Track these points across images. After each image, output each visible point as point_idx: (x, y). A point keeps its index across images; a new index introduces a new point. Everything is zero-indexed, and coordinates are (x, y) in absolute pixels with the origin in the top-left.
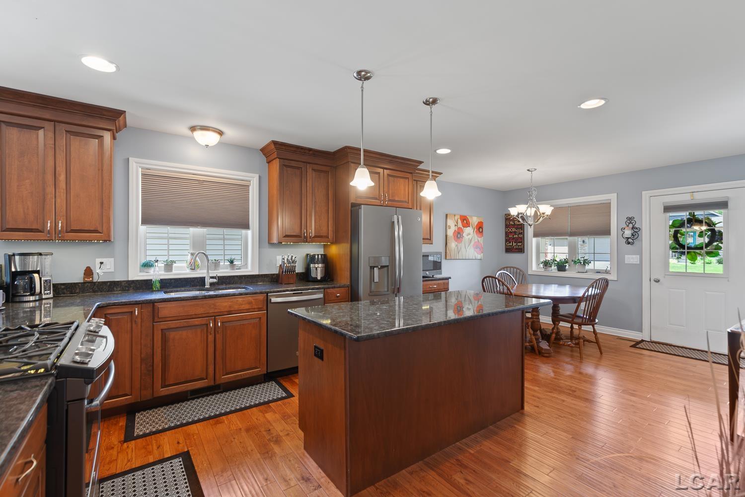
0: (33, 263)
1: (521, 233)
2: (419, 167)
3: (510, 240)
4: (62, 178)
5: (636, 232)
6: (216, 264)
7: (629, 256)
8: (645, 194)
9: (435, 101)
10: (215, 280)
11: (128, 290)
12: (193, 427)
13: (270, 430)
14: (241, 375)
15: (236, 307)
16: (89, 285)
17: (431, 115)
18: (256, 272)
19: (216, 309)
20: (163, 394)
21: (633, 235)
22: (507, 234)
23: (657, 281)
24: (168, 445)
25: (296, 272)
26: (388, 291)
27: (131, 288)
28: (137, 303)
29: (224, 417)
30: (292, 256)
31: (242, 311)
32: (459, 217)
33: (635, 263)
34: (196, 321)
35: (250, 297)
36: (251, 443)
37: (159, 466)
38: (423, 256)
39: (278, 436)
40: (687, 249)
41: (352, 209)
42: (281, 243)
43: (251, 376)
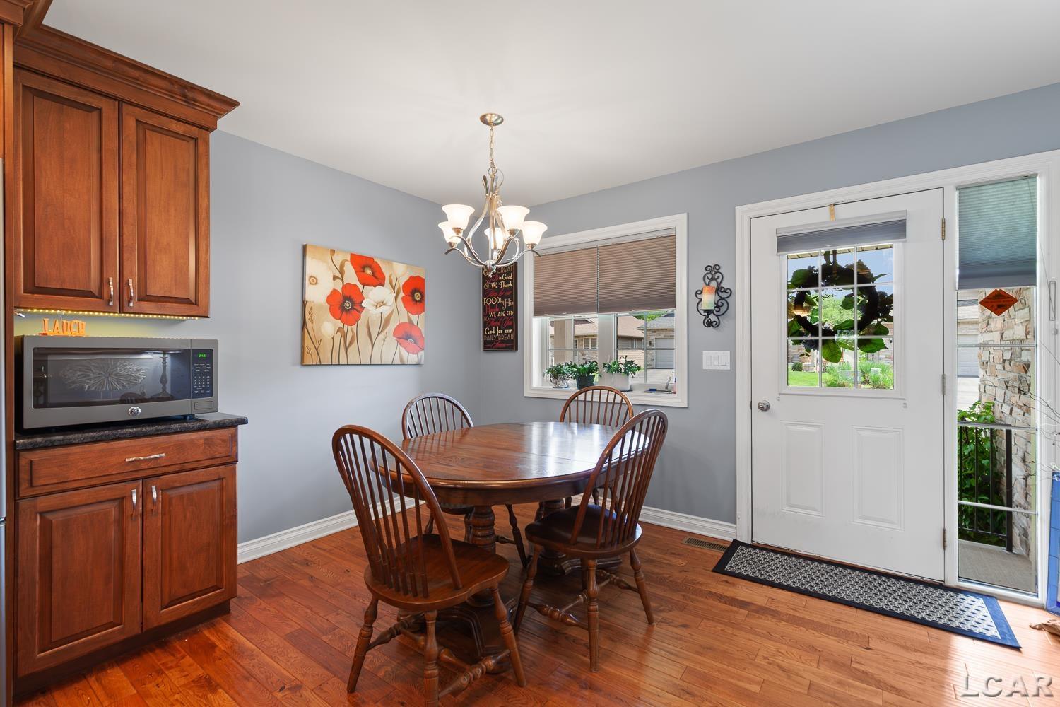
1: (510, 308)
3: (492, 324)
5: (724, 296)
7: (712, 353)
8: (742, 212)
21: (717, 306)
22: (486, 310)
23: (765, 408)
32: (348, 257)
33: (722, 368)
40: (823, 335)
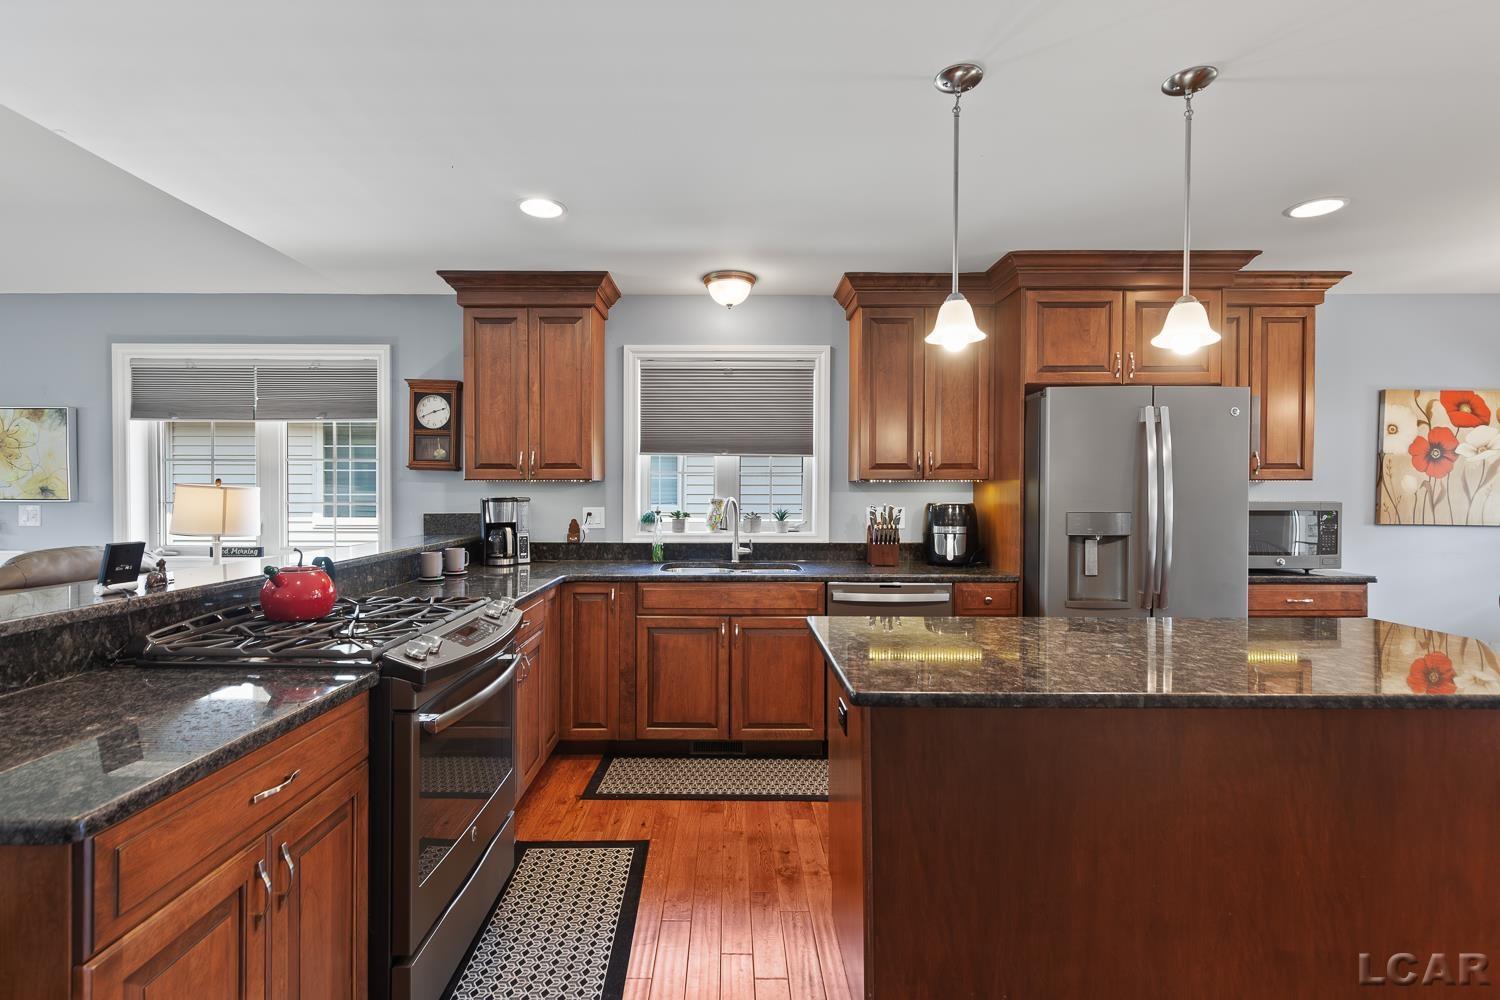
0: (508, 512)
2: (1244, 269)
4: (536, 388)
6: (754, 519)
9: (1202, 78)
10: (747, 551)
11: (622, 559)
12: (675, 804)
13: (788, 852)
14: (775, 733)
15: (767, 603)
16: (574, 547)
17: (1189, 119)
18: (824, 539)
19: (732, 602)
20: (650, 737)
24: (629, 822)
25: (901, 542)
26: (1125, 601)
27: (626, 556)
28: (614, 581)
29: (726, 803)
30: (891, 509)
31: (778, 612)
32: (1438, 396)
34: (700, 621)
35: (791, 585)
36: (747, 865)
37: (601, 851)
38: (1252, 513)
39: (797, 870)
41: (1028, 397)
42: (868, 480)
43: (795, 739)
